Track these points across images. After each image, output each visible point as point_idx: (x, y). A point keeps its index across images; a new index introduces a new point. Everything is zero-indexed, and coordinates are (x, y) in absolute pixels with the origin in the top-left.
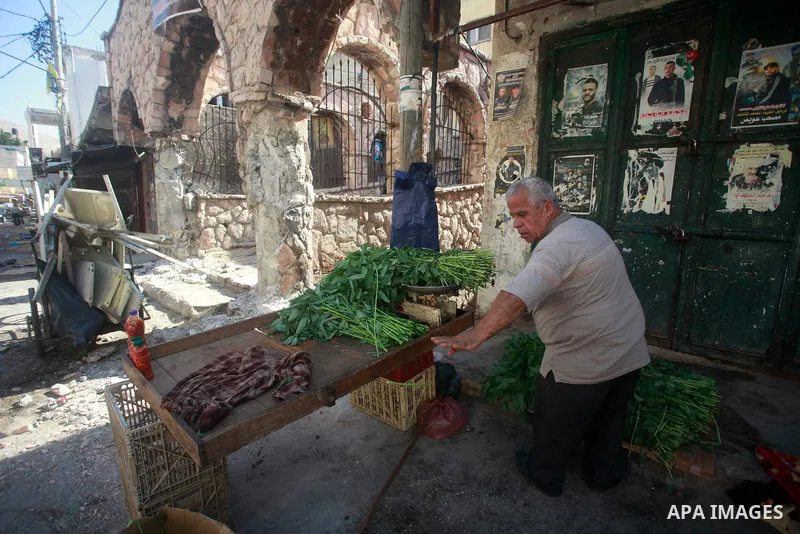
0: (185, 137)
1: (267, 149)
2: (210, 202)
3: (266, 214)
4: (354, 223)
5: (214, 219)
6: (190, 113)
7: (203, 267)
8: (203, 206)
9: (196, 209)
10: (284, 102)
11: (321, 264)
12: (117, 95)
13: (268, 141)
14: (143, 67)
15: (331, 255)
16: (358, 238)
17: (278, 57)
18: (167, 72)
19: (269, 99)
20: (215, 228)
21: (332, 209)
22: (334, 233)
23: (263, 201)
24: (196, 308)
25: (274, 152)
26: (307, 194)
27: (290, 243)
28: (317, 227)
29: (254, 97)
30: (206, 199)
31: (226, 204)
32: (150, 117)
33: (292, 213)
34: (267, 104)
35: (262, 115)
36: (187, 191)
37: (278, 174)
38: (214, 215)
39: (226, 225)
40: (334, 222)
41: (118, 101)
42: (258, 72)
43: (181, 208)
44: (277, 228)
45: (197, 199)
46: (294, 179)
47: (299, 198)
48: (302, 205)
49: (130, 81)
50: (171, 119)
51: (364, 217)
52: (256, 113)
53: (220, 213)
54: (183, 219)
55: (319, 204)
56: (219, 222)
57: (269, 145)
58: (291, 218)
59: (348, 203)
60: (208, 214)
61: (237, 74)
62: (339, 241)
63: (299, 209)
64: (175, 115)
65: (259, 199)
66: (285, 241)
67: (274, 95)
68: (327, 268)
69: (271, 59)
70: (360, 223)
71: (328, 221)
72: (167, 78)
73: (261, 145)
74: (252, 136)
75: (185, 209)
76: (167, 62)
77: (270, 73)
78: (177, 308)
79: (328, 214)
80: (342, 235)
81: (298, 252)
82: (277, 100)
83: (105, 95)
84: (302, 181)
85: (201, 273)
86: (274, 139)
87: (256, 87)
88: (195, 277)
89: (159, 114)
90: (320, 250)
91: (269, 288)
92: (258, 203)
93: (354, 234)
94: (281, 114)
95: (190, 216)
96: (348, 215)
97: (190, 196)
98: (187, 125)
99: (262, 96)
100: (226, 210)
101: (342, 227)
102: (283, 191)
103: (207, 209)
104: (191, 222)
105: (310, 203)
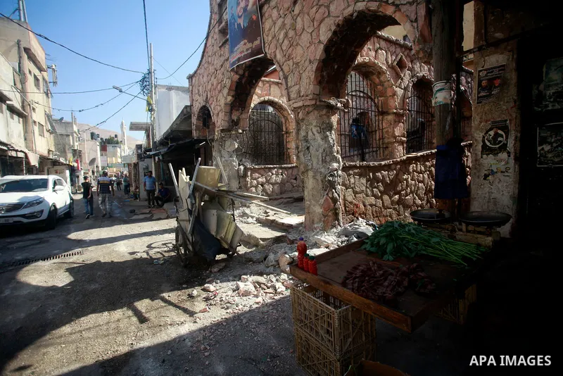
0: (240, 131)
1: (314, 135)
2: (254, 170)
4: (364, 180)
5: (255, 181)
6: (243, 116)
8: (249, 173)
9: (245, 176)
10: (326, 105)
11: (345, 209)
12: (196, 109)
13: (314, 130)
14: (217, 92)
15: (351, 203)
16: (367, 191)
17: (323, 77)
18: (234, 94)
19: (317, 103)
20: (256, 187)
21: (351, 172)
22: (352, 188)
23: (311, 169)
25: (318, 137)
26: (339, 163)
27: (331, 196)
28: (343, 184)
29: (308, 103)
30: (251, 169)
31: (263, 172)
32: (220, 121)
33: (331, 176)
34: (316, 107)
35: (312, 114)
36: (240, 165)
37: (321, 151)
38: (255, 179)
39: (262, 185)
40: (352, 180)
41: (196, 113)
42: (312, 87)
44: (320, 185)
45: (246, 169)
46: (332, 153)
47: (335, 165)
48: (337, 170)
49: (207, 100)
50: (233, 121)
51: (370, 176)
52: (308, 113)
53: (259, 178)
54: (238, 182)
55: (343, 169)
56: (258, 183)
57: (315, 133)
58: (331, 179)
59: (360, 167)
60: (252, 178)
61: (294, 90)
62: (355, 193)
63: (335, 172)
64: (235, 118)
65: (309, 167)
66: (327, 195)
67: (320, 101)
68: (349, 212)
69: (320, 78)
70: (367, 180)
71: (349, 180)
72: (233, 96)
73: (310, 133)
74: (304, 128)
75: (239, 176)
76: (234, 88)
77: (318, 87)
79: (349, 175)
80: (357, 189)
81: (335, 201)
82: (323, 103)
83: (188, 109)
86: (319, 128)
87: (310, 97)
89: (226, 119)
90: (345, 200)
91: (316, 226)
92: (308, 170)
93: (364, 188)
94: (324, 112)
95: (242, 180)
97: (242, 168)
98: (241, 123)
99: (313, 103)
100: (262, 176)
101: (357, 184)
102: (324, 161)
103: (251, 175)
104: (242, 184)
105: (340, 168)
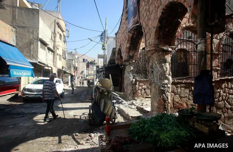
0: (134, 61)
1: (156, 65)
2: (140, 82)
3: (154, 87)
4: (187, 91)
5: (141, 87)
6: (136, 54)
7: (136, 103)
8: (138, 83)
9: (136, 84)
10: (161, 49)
11: (173, 106)
12: (117, 50)
13: (156, 62)
14: (124, 42)
15: (178, 103)
16: (189, 97)
17: (160, 35)
18: (130, 42)
19: (157, 49)
20: (141, 90)
21: (179, 85)
22: (179, 95)
23: (154, 83)
24: (131, 117)
25: (158, 66)
26: (169, 80)
27: (162, 97)
28: (172, 92)
29: (152, 49)
30: (139, 81)
31: (145, 82)
32: (124, 56)
33: (163, 87)
34: (156, 51)
35: (154, 54)
36: (133, 78)
37: (159, 73)
38: (141, 86)
39: (145, 90)
40: (179, 90)
41: (117, 52)
42: (153, 41)
43: (131, 84)
44: (158, 92)
45: (136, 81)
46: (165, 75)
47: (166, 81)
48: (167, 84)
49: (120, 46)
50: (130, 56)
51: (192, 89)
52: (152, 54)
53: (143, 85)
54: (132, 87)
55: (173, 84)
56: (142, 88)
57: (157, 64)
58: (162, 88)
59: (185, 83)
60: (139, 86)
61: (148, 42)
62: (181, 97)
63: (166, 85)
64: (131, 54)
65: (153, 82)
66: (160, 97)
67: (158, 48)
68: (176, 107)
69: (158, 36)
70: (190, 91)
71: (177, 90)
72: (130, 44)
73: (154, 64)
74: (151, 61)
75: (132, 84)
76: (130, 40)
77: (157, 41)
78: (126, 116)
79: (177, 87)
80: (182, 95)
81: (165, 101)
82: (159, 49)
83: (114, 50)
84: (167, 76)
85: (135, 105)
86: (158, 62)
87: (152, 46)
88: (133, 107)
89: (127, 55)
90: (173, 100)
91: (154, 113)
92: (152, 83)
93: (187, 95)
94: (160, 53)
95: (134, 86)
96: (186, 88)
97: (134, 80)
98: (134, 58)
99: (154, 48)
100: (145, 84)
101: (182, 92)
102: (160, 79)
103: (139, 84)
104: (133, 88)
105: (170, 83)
